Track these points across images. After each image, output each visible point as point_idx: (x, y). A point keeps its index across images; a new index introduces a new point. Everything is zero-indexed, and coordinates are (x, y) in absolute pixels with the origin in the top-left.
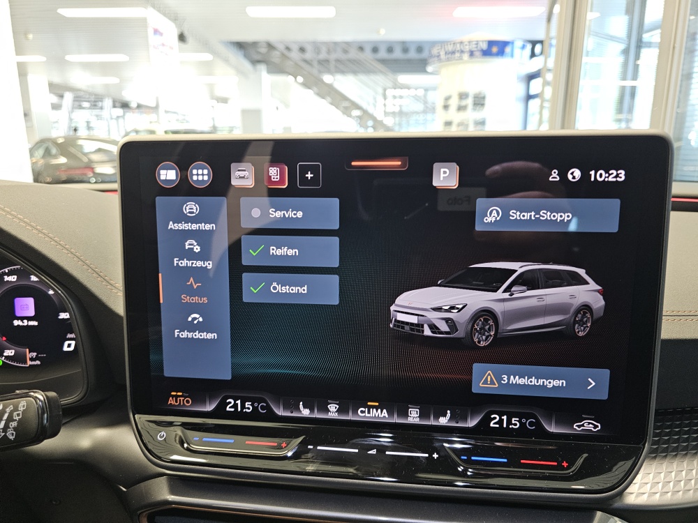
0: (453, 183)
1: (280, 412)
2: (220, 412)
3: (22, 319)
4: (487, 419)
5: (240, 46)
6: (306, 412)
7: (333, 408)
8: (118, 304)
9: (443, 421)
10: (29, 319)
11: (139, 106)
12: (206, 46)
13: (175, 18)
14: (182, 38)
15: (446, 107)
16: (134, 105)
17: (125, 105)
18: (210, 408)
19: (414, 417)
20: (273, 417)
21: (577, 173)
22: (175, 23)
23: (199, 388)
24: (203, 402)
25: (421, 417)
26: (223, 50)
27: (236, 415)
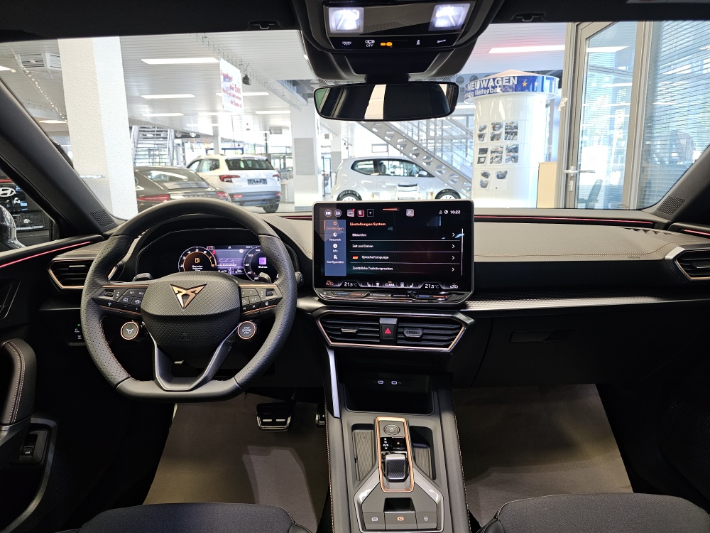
0: (412, 215)
1: (362, 286)
2: (342, 286)
3: (261, 265)
4: (424, 286)
5: (294, 83)
6: (369, 286)
7: (378, 284)
8: (310, 256)
9: (411, 287)
10: (264, 266)
11: (198, 136)
12: (265, 85)
13: (239, 64)
14: (246, 80)
15: (481, 136)
16: (193, 135)
17: (186, 135)
18: (339, 285)
19: (402, 286)
20: (359, 287)
21: (447, 212)
22: (240, 69)
23: (336, 279)
24: (337, 284)
25: (405, 286)
26: (279, 87)
27: (347, 287)
